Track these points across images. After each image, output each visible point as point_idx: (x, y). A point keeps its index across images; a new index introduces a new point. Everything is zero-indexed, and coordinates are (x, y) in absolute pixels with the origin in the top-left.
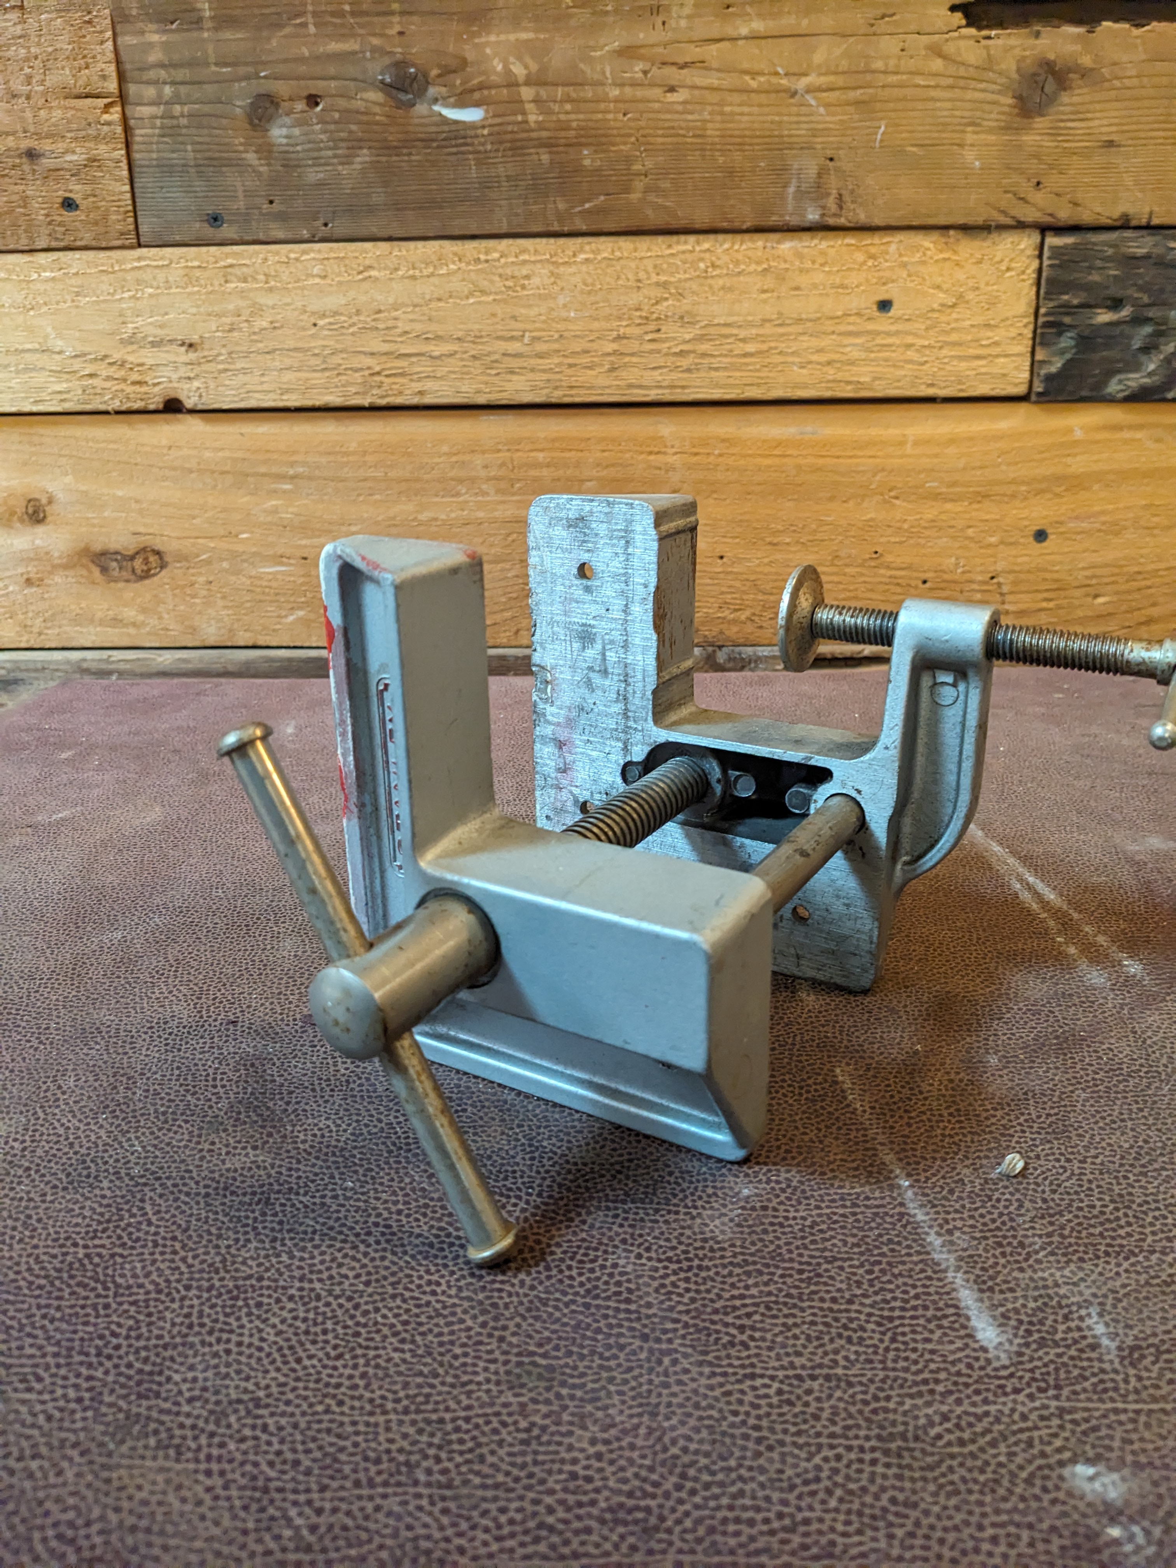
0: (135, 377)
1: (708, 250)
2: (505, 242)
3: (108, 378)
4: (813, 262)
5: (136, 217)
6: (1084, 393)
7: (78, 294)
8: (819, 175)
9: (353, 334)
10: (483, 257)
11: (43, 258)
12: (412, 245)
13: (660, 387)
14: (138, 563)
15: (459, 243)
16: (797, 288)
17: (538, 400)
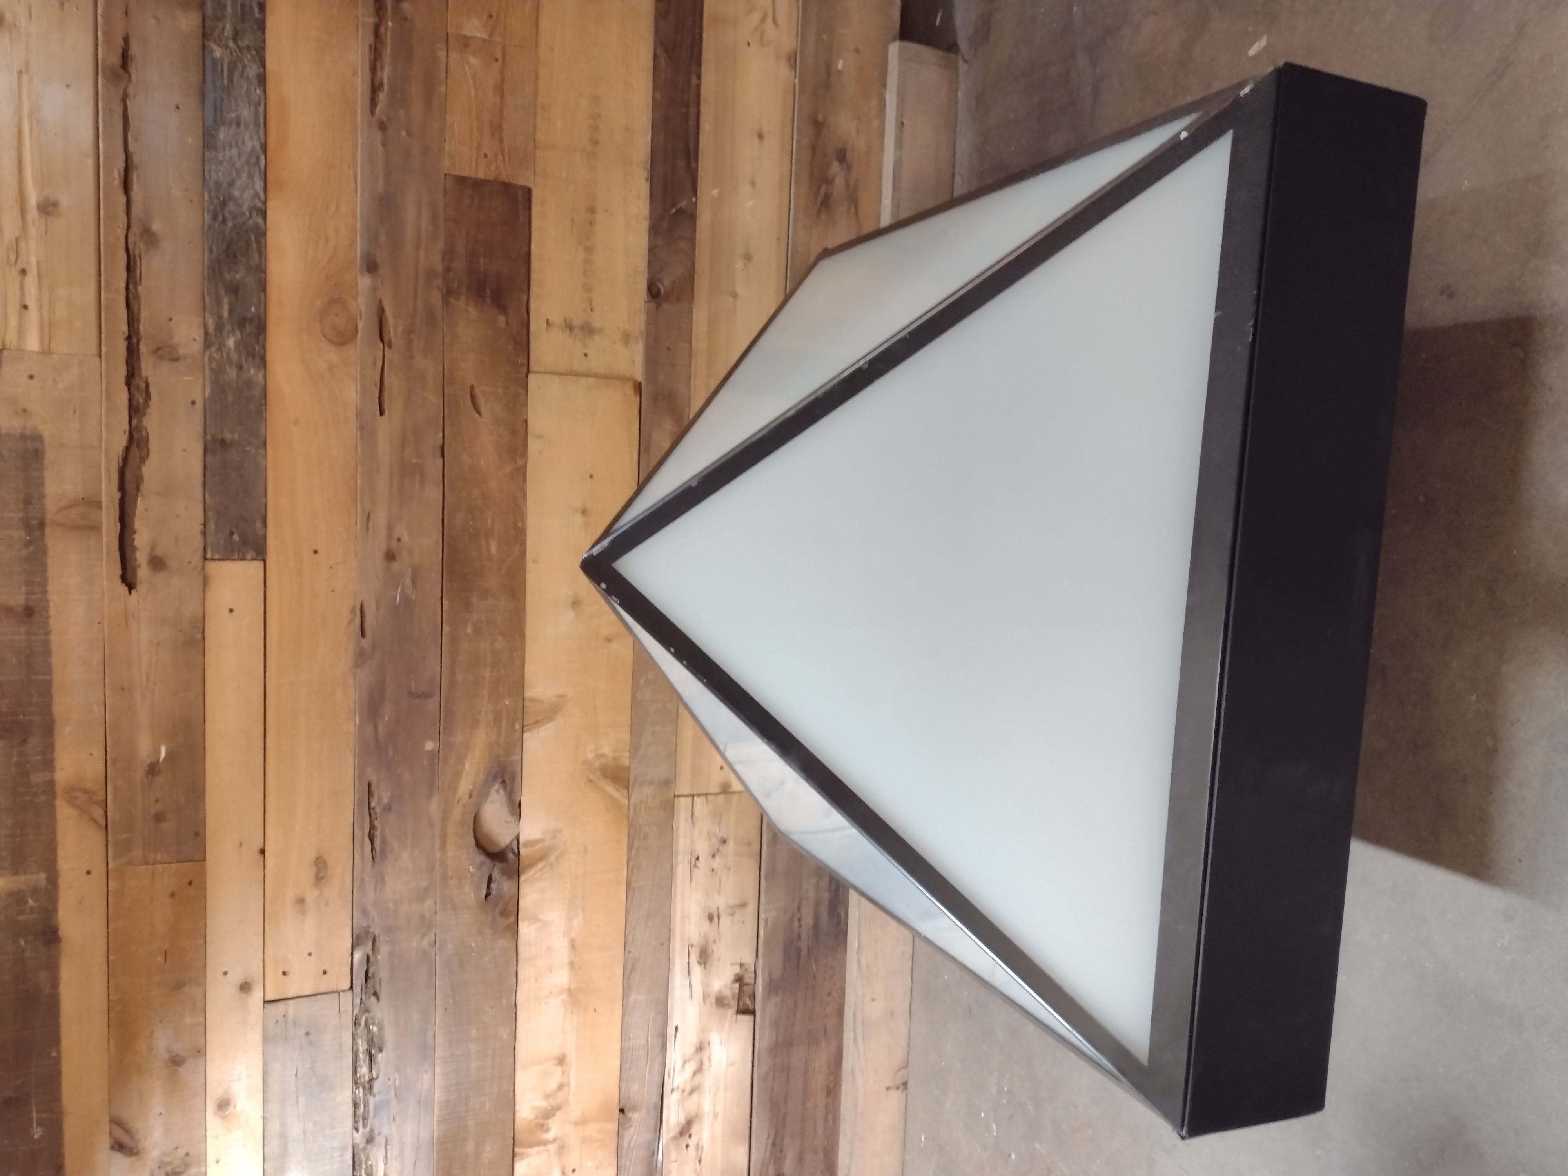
0: (251, 864)
2: (206, 737)
3: (252, 872)
4: (215, 634)
5: (195, 861)
6: (262, 541)
7: (222, 882)
8: (186, 635)
10: (212, 746)
11: (208, 892)
12: (207, 768)
14: (321, 866)
16: (223, 640)
17: (262, 726)
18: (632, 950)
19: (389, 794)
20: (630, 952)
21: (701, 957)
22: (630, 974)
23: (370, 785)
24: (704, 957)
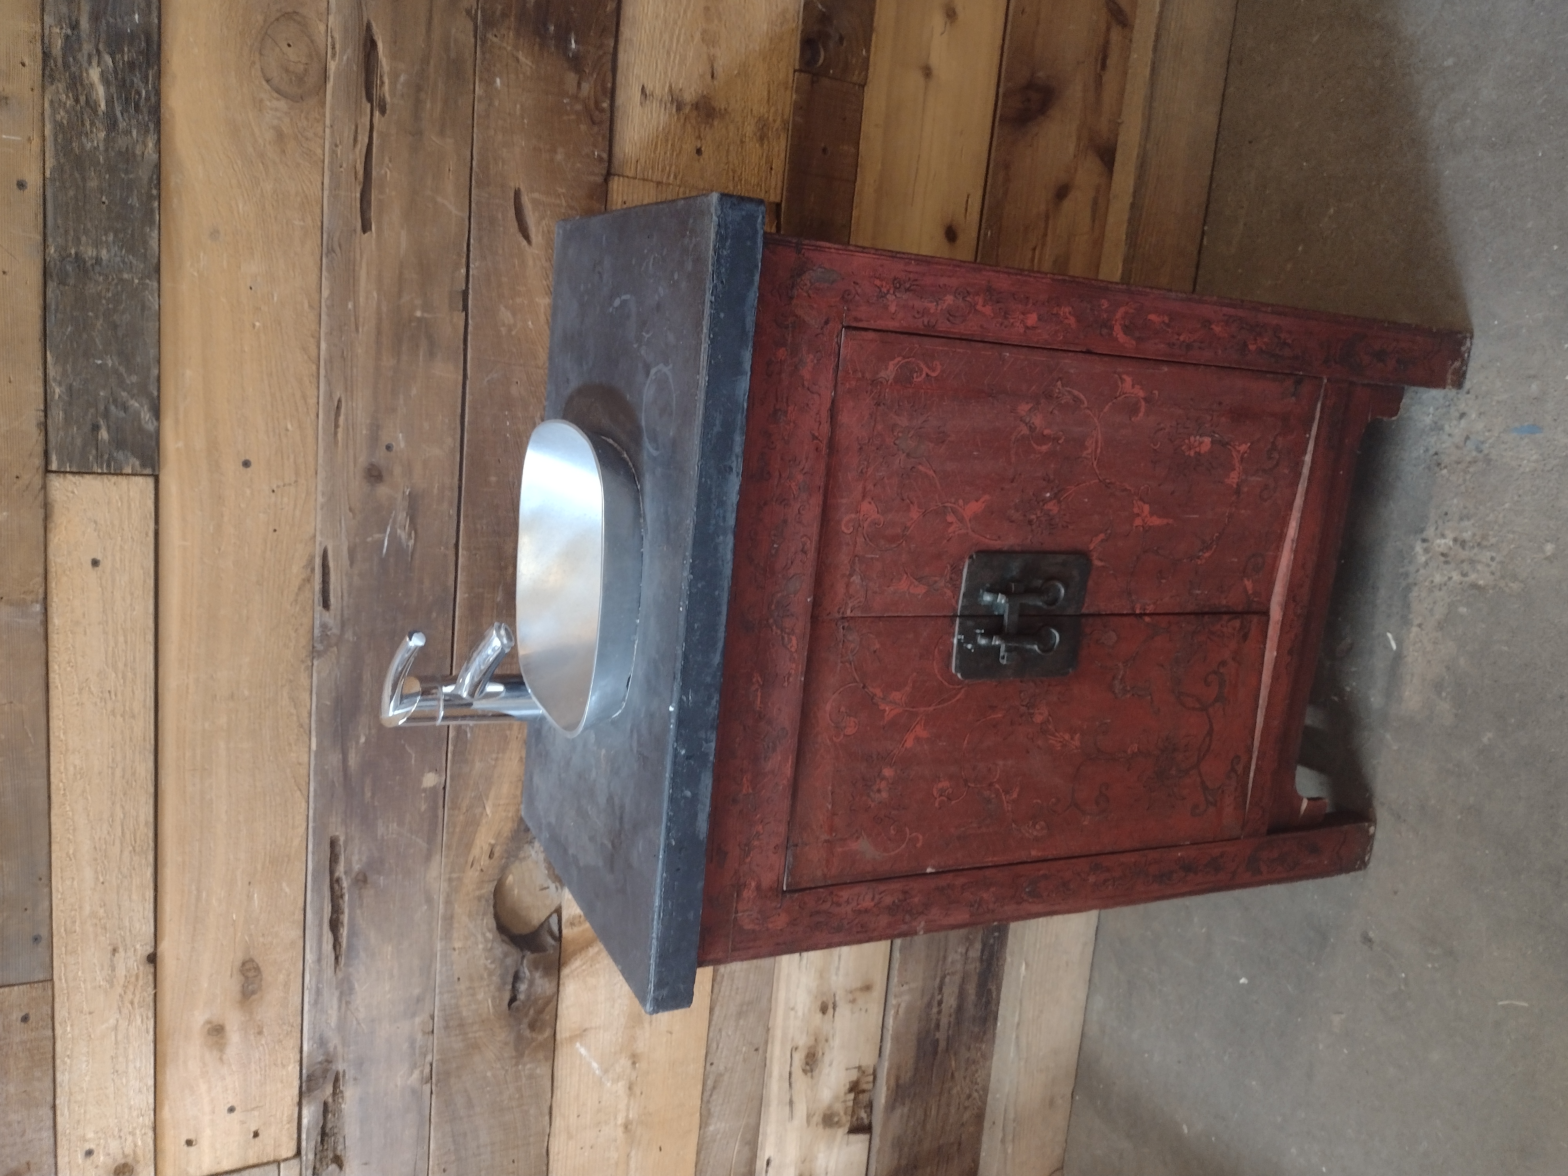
0: (133, 979)
1: (59, 666)
2: (53, 779)
3: (134, 993)
4: (67, 606)
5: (34, 982)
6: (154, 444)
7: (82, 1012)
8: (12, 604)
9: (109, 862)
10: (62, 792)
11: (59, 1031)
12: (53, 831)
13: (145, 690)
14: (251, 974)
15: (52, 805)
16: (84, 615)
17: (152, 757)
18: (715, 1062)
19: (364, 859)
20: (712, 1064)
21: (807, 1064)
22: (711, 1095)
23: (333, 843)
24: (812, 1061)
